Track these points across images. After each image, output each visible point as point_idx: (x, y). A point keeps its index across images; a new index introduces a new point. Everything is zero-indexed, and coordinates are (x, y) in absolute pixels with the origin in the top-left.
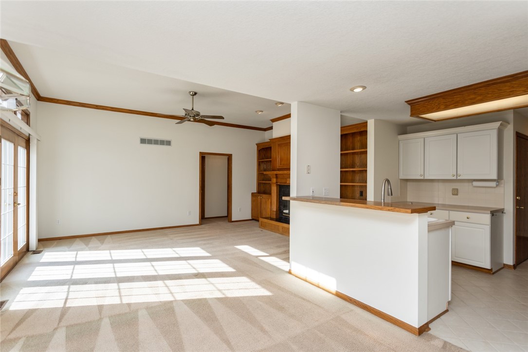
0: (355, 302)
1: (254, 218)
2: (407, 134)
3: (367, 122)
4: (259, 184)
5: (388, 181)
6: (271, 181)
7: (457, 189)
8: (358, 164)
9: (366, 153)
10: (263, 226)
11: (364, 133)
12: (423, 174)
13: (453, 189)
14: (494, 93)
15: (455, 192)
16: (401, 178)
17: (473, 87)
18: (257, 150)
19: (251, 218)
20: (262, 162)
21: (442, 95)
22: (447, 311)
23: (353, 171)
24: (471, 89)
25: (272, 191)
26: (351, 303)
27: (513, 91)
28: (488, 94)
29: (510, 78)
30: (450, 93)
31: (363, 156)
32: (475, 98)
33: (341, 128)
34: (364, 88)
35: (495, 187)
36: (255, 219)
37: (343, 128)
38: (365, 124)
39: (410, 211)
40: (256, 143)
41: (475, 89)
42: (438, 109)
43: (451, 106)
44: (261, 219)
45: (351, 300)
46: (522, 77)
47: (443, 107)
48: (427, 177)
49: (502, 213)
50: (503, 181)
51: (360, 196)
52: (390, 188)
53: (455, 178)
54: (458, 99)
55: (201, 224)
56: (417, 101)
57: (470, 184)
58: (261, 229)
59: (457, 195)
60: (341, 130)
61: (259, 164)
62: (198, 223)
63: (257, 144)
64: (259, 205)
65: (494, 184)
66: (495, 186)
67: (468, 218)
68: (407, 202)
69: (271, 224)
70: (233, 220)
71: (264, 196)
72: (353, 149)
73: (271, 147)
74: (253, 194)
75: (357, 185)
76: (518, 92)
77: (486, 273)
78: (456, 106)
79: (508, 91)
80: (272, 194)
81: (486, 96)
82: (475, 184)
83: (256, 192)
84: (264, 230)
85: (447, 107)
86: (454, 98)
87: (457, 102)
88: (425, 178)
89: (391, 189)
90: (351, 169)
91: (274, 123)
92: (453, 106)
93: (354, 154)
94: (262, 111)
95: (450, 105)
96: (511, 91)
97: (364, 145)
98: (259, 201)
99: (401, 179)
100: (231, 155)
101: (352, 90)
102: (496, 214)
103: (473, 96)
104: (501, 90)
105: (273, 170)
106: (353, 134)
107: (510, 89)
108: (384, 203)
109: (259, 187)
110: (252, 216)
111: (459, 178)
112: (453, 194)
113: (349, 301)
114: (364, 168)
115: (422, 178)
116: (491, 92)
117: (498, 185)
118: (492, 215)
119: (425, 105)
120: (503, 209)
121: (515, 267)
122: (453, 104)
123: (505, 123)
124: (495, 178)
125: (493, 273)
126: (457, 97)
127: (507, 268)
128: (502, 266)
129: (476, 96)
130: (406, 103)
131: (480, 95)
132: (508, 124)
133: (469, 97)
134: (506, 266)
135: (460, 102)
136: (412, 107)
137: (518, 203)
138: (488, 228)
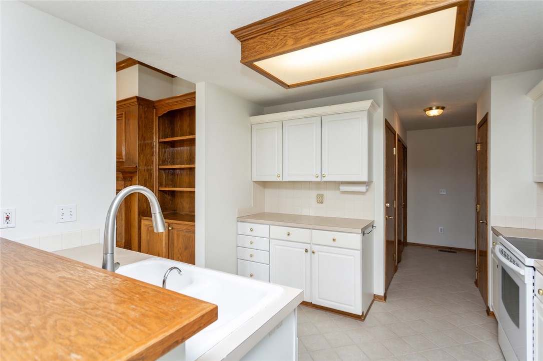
7: (322, 195)
12: (281, 174)
13: (318, 195)
15: (320, 199)
16: (253, 180)
28: (363, 13)
32: (341, 23)
35: (364, 193)
48: (287, 178)
49: (373, 226)
50: (372, 184)
53: (319, 180)
54: (316, 26)
57: (337, 188)
59: (322, 203)
65: (363, 188)
66: (365, 191)
67: (334, 240)
77: (356, 319)
79: (397, 5)
81: (360, 18)
82: (343, 188)
88: (284, 180)
99: (254, 182)
102: (366, 230)
111: (324, 180)
112: (318, 202)
115: (280, 179)
116: (368, 10)
117: (367, 190)
118: (364, 234)
119: (264, 40)
120: (374, 221)
121: (385, 297)
122: (307, 36)
123: (376, 105)
124: (365, 179)
125: (364, 319)
126: (314, 23)
127: (377, 299)
128: (373, 298)
129: (345, 18)
130: (233, 36)
131: (351, 16)
132: (379, 106)
133: (333, 22)
134: (376, 297)
135: (319, 31)
136: (244, 43)
137: (388, 211)
138: (358, 254)
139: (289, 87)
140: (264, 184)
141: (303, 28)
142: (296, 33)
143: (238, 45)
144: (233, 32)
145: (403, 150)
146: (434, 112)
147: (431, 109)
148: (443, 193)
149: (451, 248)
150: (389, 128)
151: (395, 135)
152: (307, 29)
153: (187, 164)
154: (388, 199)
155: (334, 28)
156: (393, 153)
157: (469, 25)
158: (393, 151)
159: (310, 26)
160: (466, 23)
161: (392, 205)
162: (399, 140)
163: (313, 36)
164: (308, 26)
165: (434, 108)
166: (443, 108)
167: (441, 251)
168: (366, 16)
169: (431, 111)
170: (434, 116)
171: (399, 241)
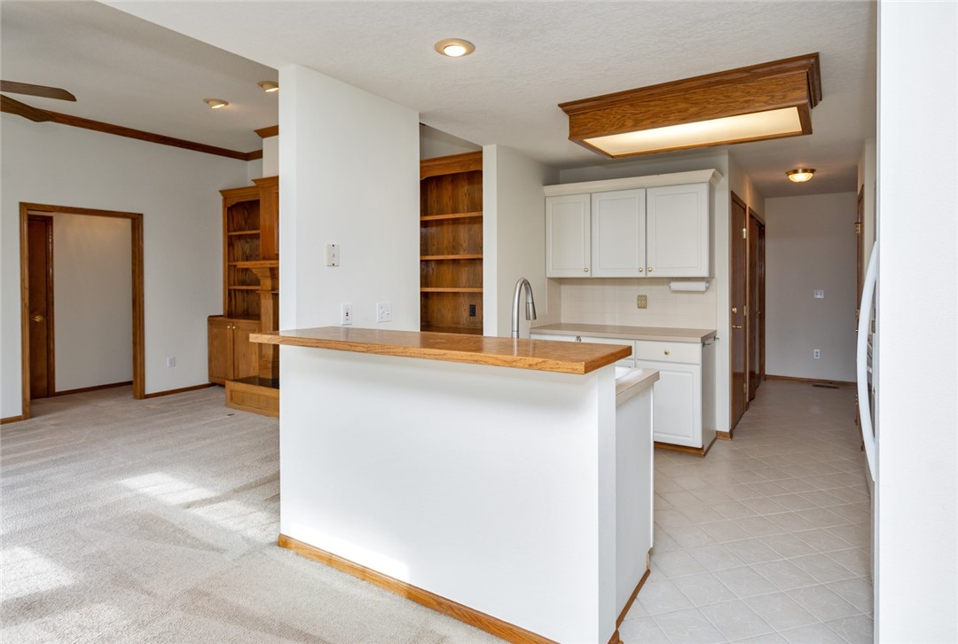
0: (451, 608)
1: (216, 380)
2: (559, 183)
3: (481, 152)
4: (230, 295)
5: (526, 284)
6: (259, 285)
7: (646, 296)
8: (465, 245)
9: (479, 220)
10: (236, 401)
11: (475, 177)
12: (589, 267)
13: (639, 296)
14: (719, 101)
15: (642, 303)
16: (549, 275)
17: (683, 86)
18: (225, 206)
19: (206, 381)
20: (240, 237)
21: (629, 96)
22: (648, 573)
23: (454, 260)
24: (679, 91)
25: (263, 311)
26: (441, 612)
27: (749, 101)
28: (709, 103)
29: (745, 75)
30: (644, 93)
31: (475, 227)
32: (686, 110)
33: (421, 162)
34: (471, 48)
35: (703, 292)
36: (215, 383)
37: (425, 164)
38: (477, 156)
39: (581, 366)
40: (222, 188)
41: (687, 90)
42: (621, 128)
43: (645, 122)
44: (230, 385)
45: (440, 604)
46: (764, 74)
47: (629, 123)
48: (596, 274)
49: (715, 338)
50: (714, 280)
51: (471, 315)
52: (530, 301)
53: (642, 275)
54: (658, 109)
55: (28, 414)
56: (581, 105)
57: (666, 287)
58: (230, 411)
59: (645, 307)
60: (422, 168)
61: (230, 243)
62: (19, 413)
63: (221, 192)
64: (230, 345)
65: (701, 286)
66: (704, 289)
67: (666, 353)
68: (560, 324)
69: (259, 395)
70: (148, 391)
71: (243, 323)
72: (455, 211)
73: (257, 202)
74: (212, 320)
75: (463, 293)
76: (757, 105)
77: (695, 455)
78: (653, 122)
80: (263, 318)
82: (675, 286)
83: (222, 313)
84: (237, 412)
85: (638, 125)
86: (650, 106)
87: (655, 115)
88: (594, 276)
89: (533, 303)
90: (451, 257)
91: (265, 140)
92: (648, 122)
93: (456, 221)
94: (226, 103)
95: (642, 121)
96: (746, 102)
97: (477, 205)
98: (229, 335)
99: (549, 278)
100: (141, 215)
101: (439, 48)
102: (707, 340)
103: (682, 106)
104: (729, 96)
105: (264, 259)
106: (455, 178)
107: (744, 97)
108: (518, 342)
109: (230, 301)
110: (211, 376)
111: (650, 275)
112: (639, 307)
113: (437, 607)
114: (478, 253)
115: (587, 275)
116: (713, 100)
117: (707, 288)
118: (704, 345)
119: (598, 117)
120: (716, 331)
121: (731, 434)
122: (649, 118)
123: (718, 174)
124: (705, 274)
125: (705, 455)
126: (656, 105)
127: (721, 437)
128: (715, 436)
129: (689, 105)
130: (560, 109)
131: (695, 104)
132: (722, 174)
133: (676, 107)
134: (719, 434)
135: (661, 115)
136: (573, 118)
137: (735, 319)
138: (697, 370)
139: (612, 157)
140: (561, 281)
141: (644, 109)
142: (636, 114)
143: (565, 119)
144: (560, 106)
145: (759, 229)
146: (801, 177)
147: (796, 172)
148: (819, 297)
149: (831, 382)
150: (736, 201)
151: (745, 210)
152: (649, 111)
153: (449, 254)
154: (735, 300)
155: (677, 114)
156: (742, 236)
157: (821, 100)
158: (742, 232)
159: (652, 108)
160: (818, 98)
161: (740, 311)
162: (751, 216)
163: (655, 120)
164: (648, 109)
165: (800, 170)
166: (812, 171)
167: (816, 386)
168: (711, 106)
169: (796, 175)
170: (801, 183)
171: (752, 374)
